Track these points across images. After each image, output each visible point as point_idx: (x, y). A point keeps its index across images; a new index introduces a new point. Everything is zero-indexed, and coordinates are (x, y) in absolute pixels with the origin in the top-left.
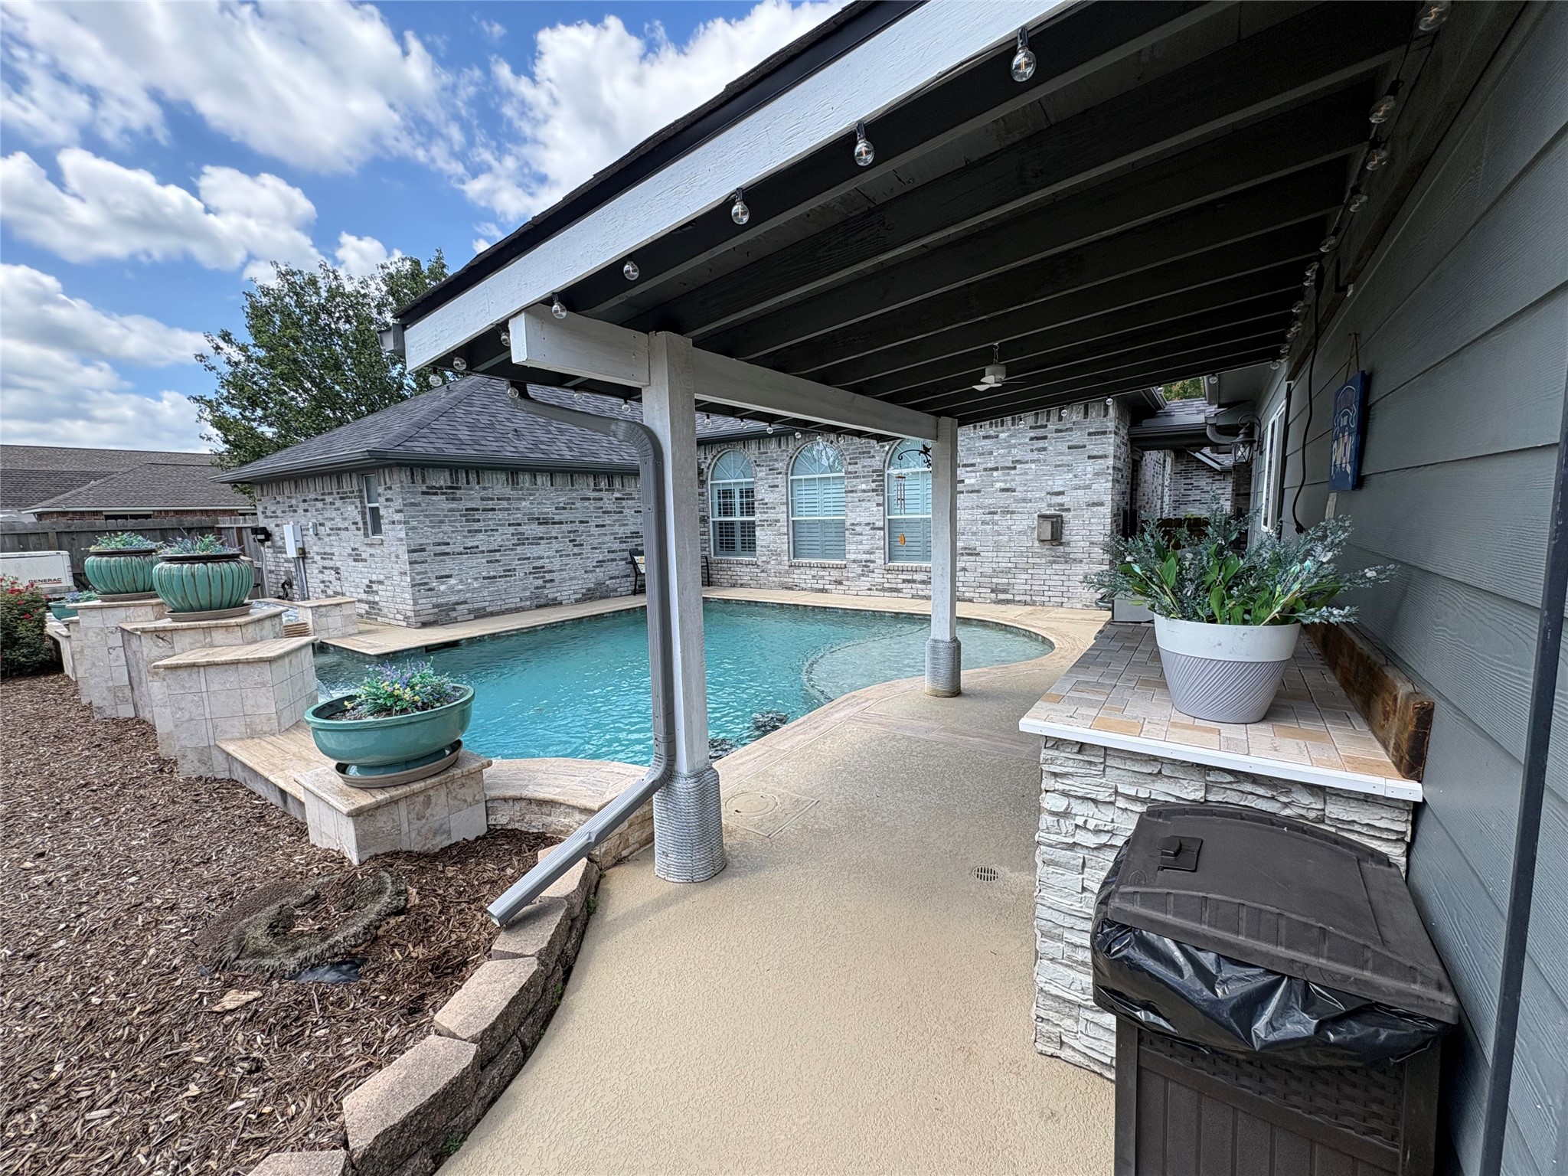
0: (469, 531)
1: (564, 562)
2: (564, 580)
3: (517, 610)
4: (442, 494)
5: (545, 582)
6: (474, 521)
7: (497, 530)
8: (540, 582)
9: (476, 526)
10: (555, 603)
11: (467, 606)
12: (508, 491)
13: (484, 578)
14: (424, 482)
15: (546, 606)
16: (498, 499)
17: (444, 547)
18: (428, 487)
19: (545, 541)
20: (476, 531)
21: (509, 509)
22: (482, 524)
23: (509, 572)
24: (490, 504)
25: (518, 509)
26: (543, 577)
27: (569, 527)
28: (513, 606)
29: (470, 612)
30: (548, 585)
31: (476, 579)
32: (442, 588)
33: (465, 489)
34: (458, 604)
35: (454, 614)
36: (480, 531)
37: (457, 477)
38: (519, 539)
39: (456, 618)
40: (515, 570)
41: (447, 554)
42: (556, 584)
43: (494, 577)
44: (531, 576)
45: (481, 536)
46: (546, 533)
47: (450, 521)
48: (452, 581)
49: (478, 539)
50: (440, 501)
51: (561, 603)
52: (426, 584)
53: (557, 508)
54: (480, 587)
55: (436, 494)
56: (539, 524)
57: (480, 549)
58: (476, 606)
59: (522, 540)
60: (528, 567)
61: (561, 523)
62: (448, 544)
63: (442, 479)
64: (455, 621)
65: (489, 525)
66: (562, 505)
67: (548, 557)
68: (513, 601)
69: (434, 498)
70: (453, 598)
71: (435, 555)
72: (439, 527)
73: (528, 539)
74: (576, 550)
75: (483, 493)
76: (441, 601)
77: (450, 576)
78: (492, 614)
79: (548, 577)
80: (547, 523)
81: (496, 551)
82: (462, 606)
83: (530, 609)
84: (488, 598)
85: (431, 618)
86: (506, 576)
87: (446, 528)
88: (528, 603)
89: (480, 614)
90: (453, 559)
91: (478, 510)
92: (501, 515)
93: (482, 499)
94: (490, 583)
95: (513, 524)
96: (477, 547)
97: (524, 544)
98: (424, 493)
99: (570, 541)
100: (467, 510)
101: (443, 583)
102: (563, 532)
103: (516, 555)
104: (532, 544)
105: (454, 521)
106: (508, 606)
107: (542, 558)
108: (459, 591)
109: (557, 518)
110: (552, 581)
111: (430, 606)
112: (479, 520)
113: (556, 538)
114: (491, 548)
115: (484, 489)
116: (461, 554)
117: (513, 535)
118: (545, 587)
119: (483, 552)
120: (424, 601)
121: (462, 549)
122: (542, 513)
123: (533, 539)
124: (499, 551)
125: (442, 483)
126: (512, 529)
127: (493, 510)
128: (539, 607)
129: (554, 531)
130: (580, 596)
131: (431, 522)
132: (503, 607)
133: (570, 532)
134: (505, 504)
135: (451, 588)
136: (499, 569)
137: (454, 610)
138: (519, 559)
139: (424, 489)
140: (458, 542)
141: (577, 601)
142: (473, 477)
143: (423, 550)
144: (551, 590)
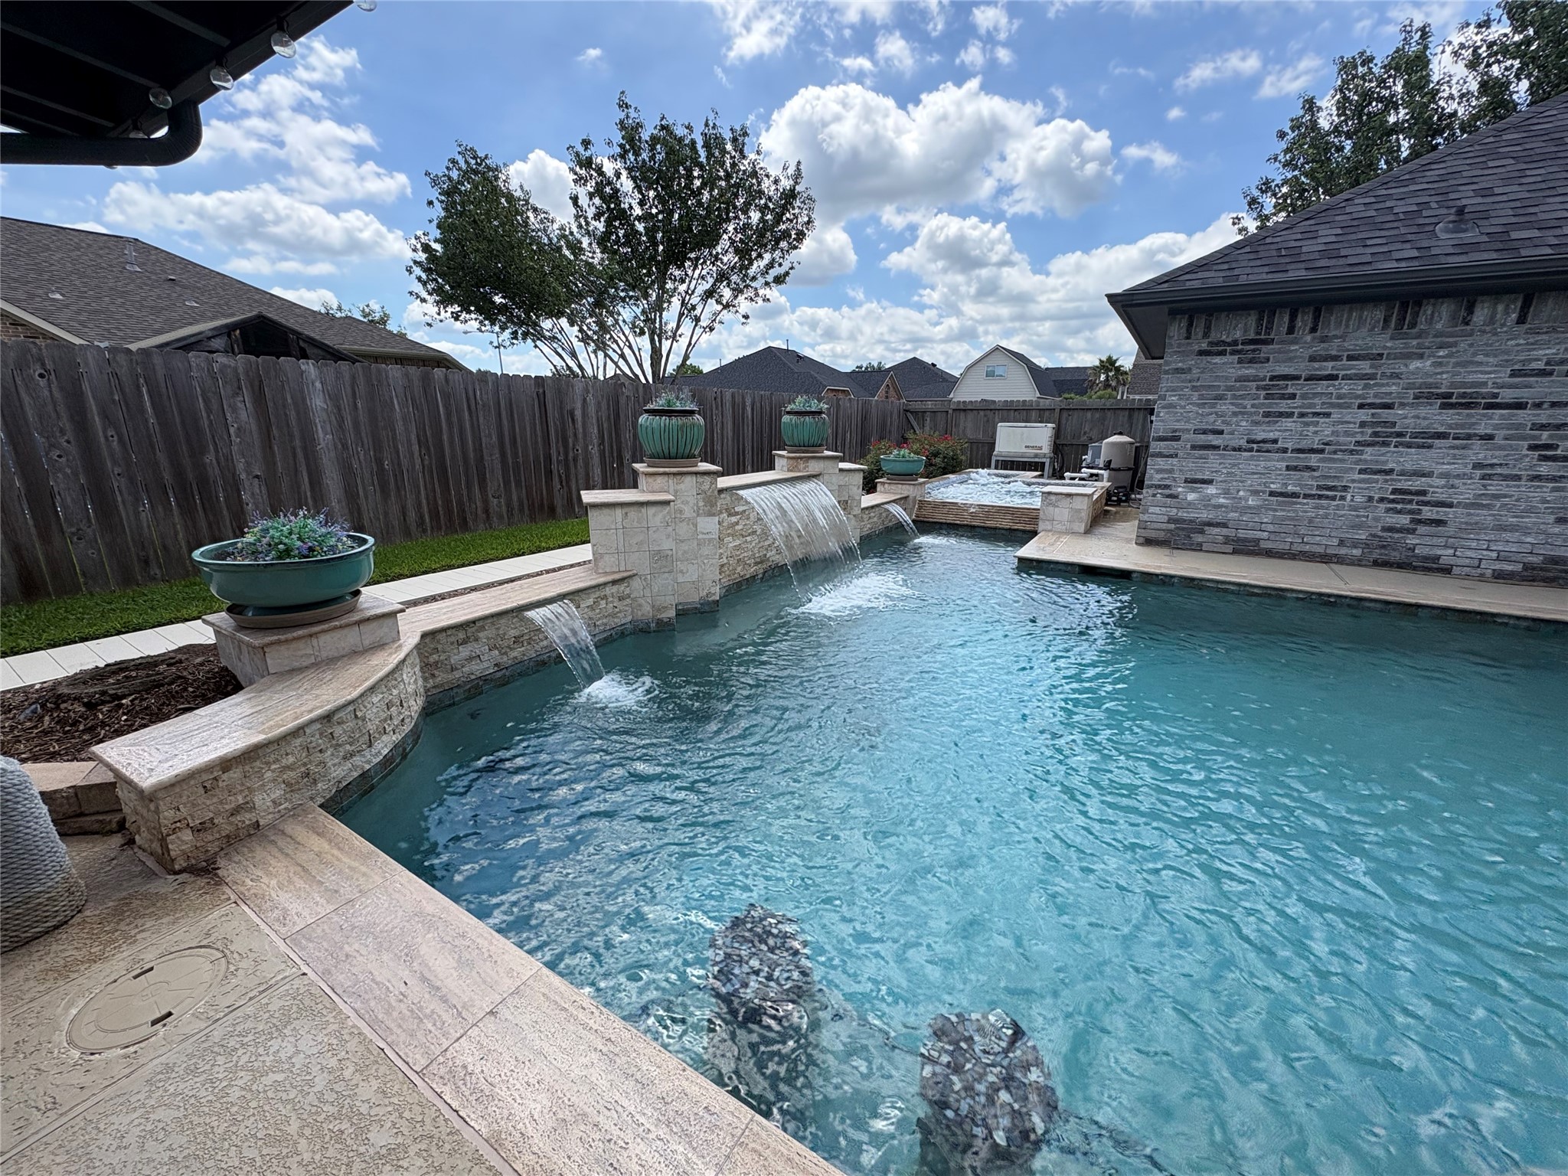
0: (1267, 415)
1: (1492, 490)
2: (1478, 527)
3: (1325, 559)
4: (1233, 353)
5: (1420, 522)
6: (1283, 397)
7: (1328, 415)
8: (1404, 520)
9: (1283, 406)
10: (1433, 567)
11: (1225, 531)
12: (1383, 342)
13: (1272, 494)
14: (1206, 335)
15: (1400, 566)
16: (1350, 358)
17: (1211, 437)
18: (1211, 344)
19: (1451, 442)
20: (1281, 415)
21: (1372, 377)
22: (1298, 402)
23: (1329, 491)
24: (1328, 367)
25: (1398, 376)
26: (1419, 512)
27: (1544, 416)
28: (1320, 550)
29: (1227, 540)
30: (1422, 529)
31: (1256, 493)
32: (1191, 497)
33: (1282, 342)
34: (1210, 524)
35: (1198, 538)
36: (1290, 415)
37: (1271, 322)
38: (1375, 434)
39: (1200, 544)
40: (1345, 488)
41: (1216, 448)
42: (1450, 530)
43: (1295, 495)
44: (1383, 506)
45: (1288, 423)
46: (1462, 426)
47: (1235, 397)
48: (1211, 490)
49: (1286, 431)
50: (1228, 367)
51: (1447, 571)
52: (1167, 487)
53: (1514, 374)
54: (1259, 507)
55: (1222, 353)
56: (1444, 406)
57: (1280, 445)
58: (1242, 534)
59: (1384, 436)
60: (1381, 487)
61: (1520, 406)
62: (1221, 432)
63: (1240, 329)
64: (1198, 548)
65: (1313, 406)
66: (1540, 365)
67: (1445, 475)
68: (1319, 542)
69: (1217, 360)
70: (1205, 515)
71: (1193, 447)
72: (1213, 406)
73: (1400, 435)
74: (1544, 469)
75: (1319, 349)
76: (1183, 514)
77: (1209, 482)
78: (1269, 554)
79: (1428, 513)
80: (1468, 406)
81: (1312, 451)
82: (1217, 530)
83: (1357, 563)
84: (1271, 528)
85: (1161, 535)
86: (1320, 497)
87: (1225, 407)
88: (1357, 552)
89: (1246, 548)
90: (1223, 456)
91: (1297, 378)
92: (1345, 387)
93: (1312, 359)
94: (1279, 504)
95: (1372, 406)
96: (1275, 441)
97: (1385, 444)
98: (1202, 353)
99: (1532, 448)
100: (1272, 378)
101: (1193, 490)
102: (1519, 427)
103: (1357, 463)
104: (1409, 446)
105: (1242, 397)
106: (1307, 548)
107: (1429, 475)
108: (1221, 506)
109: (1507, 395)
110: (1439, 523)
111: (1166, 519)
112: (1293, 396)
113: (1490, 437)
114: (1303, 445)
115: (1324, 339)
116: (1240, 449)
117: (1363, 424)
118: (1413, 531)
119: (1285, 450)
120: (1157, 510)
121: (1243, 443)
122: (1464, 385)
123: (1415, 435)
124: (1322, 451)
125: (1238, 334)
126: (1364, 415)
127: (1332, 377)
128: (1377, 564)
129: (1486, 422)
130: (1519, 567)
131: (1201, 397)
132: (1297, 548)
133: (1543, 427)
134: (1365, 367)
135: (1209, 498)
136: (1310, 482)
137: (1202, 532)
138: (1361, 472)
139: (1204, 346)
140: (1240, 429)
141: (1500, 576)
142: (1304, 321)
143: (1177, 439)
144: (1427, 540)
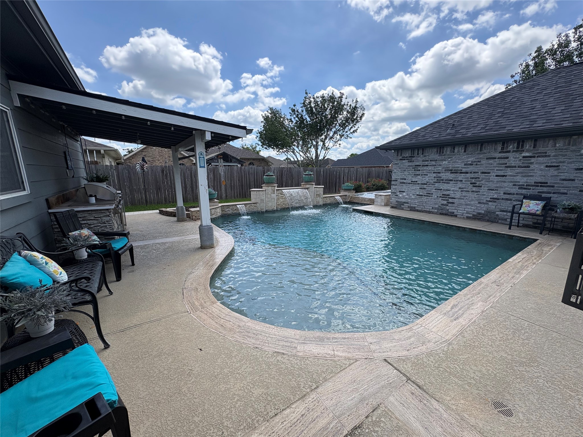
0: (415, 175)
1: (464, 194)
2: (461, 204)
3: (429, 212)
4: (407, 159)
5: (448, 203)
6: (418, 170)
7: (427, 175)
8: (445, 202)
9: (418, 173)
10: (452, 215)
11: (408, 205)
12: (437, 157)
13: (417, 195)
14: (401, 155)
15: (446, 214)
16: (431, 161)
17: (404, 180)
18: (402, 157)
19: (453, 182)
20: (417, 175)
21: (435, 165)
22: (421, 172)
23: (429, 194)
24: (426, 163)
25: (440, 165)
26: (448, 200)
27: (472, 175)
28: (428, 210)
29: (409, 207)
30: (449, 205)
31: (414, 195)
32: (400, 195)
33: (416, 157)
34: (405, 203)
35: (403, 206)
36: (419, 175)
37: (414, 152)
38: (437, 180)
39: (403, 208)
40: (432, 194)
41: (405, 183)
42: (455, 205)
43: (422, 195)
44: (440, 198)
45: (419, 177)
46: (455, 178)
47: (408, 170)
48: (404, 194)
49: (419, 179)
50: (406, 163)
51: (456, 216)
52: (395, 193)
53: (465, 165)
54: (415, 198)
55: (405, 160)
56: (451, 173)
57: (418, 183)
58: (412, 205)
59: (439, 180)
60: (440, 193)
61: (467, 173)
62: (406, 179)
63: (407, 154)
64: (403, 209)
65: (424, 173)
66: (470, 163)
67: (453, 191)
68: (428, 208)
69: (404, 161)
70: (403, 200)
71: (400, 183)
72: (404, 173)
73: (443, 180)
74: (474, 189)
75: (424, 158)
76: (399, 200)
77: (404, 192)
78: (418, 211)
79: (450, 200)
80: (456, 173)
81: (425, 184)
82: (406, 204)
83: (436, 213)
84: (417, 204)
85: (395, 206)
86: (427, 196)
87: (406, 173)
88: (436, 211)
89: (413, 209)
90: (406, 185)
91: (420, 166)
92: (430, 168)
93: (423, 161)
94: (419, 198)
95: (436, 173)
96: (417, 182)
97: (440, 182)
98: (401, 160)
99: (471, 183)
100: (415, 166)
101: (401, 194)
102: (467, 178)
103: (435, 187)
104: (444, 183)
105: (409, 170)
106: (425, 209)
107: (450, 190)
108: (406, 198)
109: (464, 170)
110: (453, 203)
111: (395, 201)
112: (419, 170)
113: (462, 181)
114: (423, 182)
115: (425, 156)
116: (409, 183)
117: (435, 177)
118: (447, 205)
119: (419, 184)
120: (393, 199)
121: (410, 182)
122: (454, 167)
123: (446, 180)
124: (426, 184)
125: (407, 155)
126: (435, 175)
127: (427, 166)
128: (441, 214)
129: (461, 177)
130: (471, 215)
131: (401, 170)
132: (423, 209)
133: (472, 178)
134: (434, 163)
135: (404, 196)
136: (425, 192)
137: (403, 205)
138: (435, 189)
139: (401, 158)
140: (410, 178)
141: (468, 218)
142: (420, 152)
143: (397, 181)
144: (451, 208)
